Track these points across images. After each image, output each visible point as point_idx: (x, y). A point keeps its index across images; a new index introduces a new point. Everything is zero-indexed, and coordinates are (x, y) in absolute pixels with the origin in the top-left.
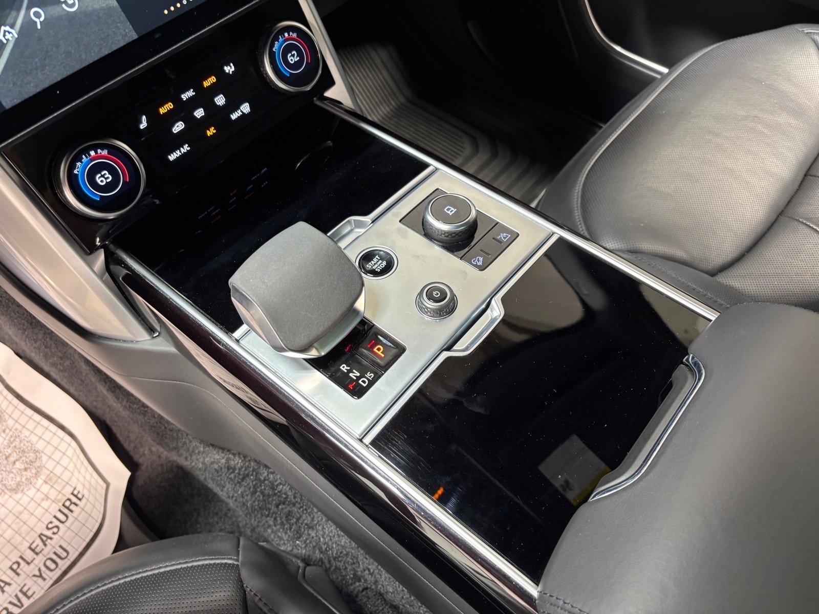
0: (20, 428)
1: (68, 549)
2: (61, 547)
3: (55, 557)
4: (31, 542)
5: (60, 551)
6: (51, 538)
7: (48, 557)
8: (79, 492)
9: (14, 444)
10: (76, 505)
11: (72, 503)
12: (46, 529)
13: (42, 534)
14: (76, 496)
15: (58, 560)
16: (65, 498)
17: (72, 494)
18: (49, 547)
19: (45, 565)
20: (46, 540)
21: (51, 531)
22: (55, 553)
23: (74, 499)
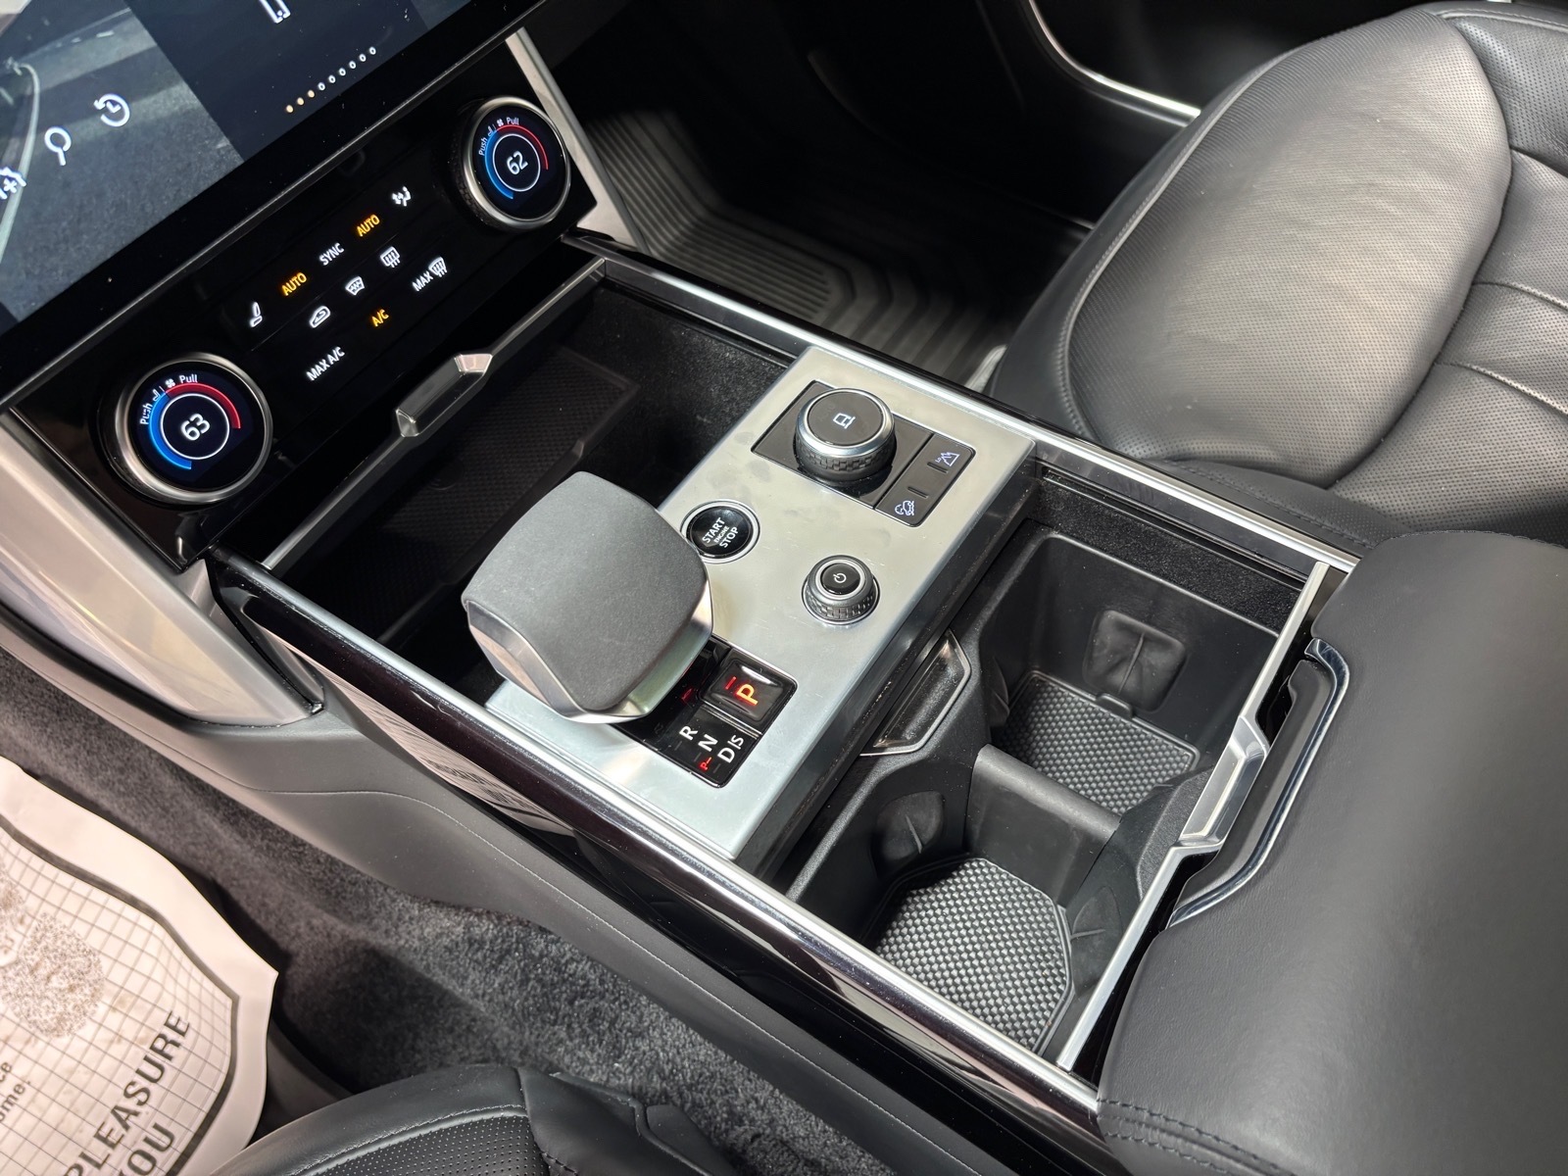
0: (51, 911)
1: (171, 1129)
2: (156, 1127)
3: (147, 1148)
4: (98, 1125)
5: (156, 1136)
6: (136, 1114)
7: (134, 1149)
8: (179, 1020)
9: (43, 944)
10: (176, 1044)
11: (167, 1042)
12: (124, 1098)
13: (116, 1107)
14: (174, 1028)
15: (154, 1153)
16: (155, 1035)
17: (167, 1024)
18: (134, 1130)
19: (130, 1164)
20: (127, 1118)
21: (135, 1100)
22: (147, 1140)
23: (171, 1035)
